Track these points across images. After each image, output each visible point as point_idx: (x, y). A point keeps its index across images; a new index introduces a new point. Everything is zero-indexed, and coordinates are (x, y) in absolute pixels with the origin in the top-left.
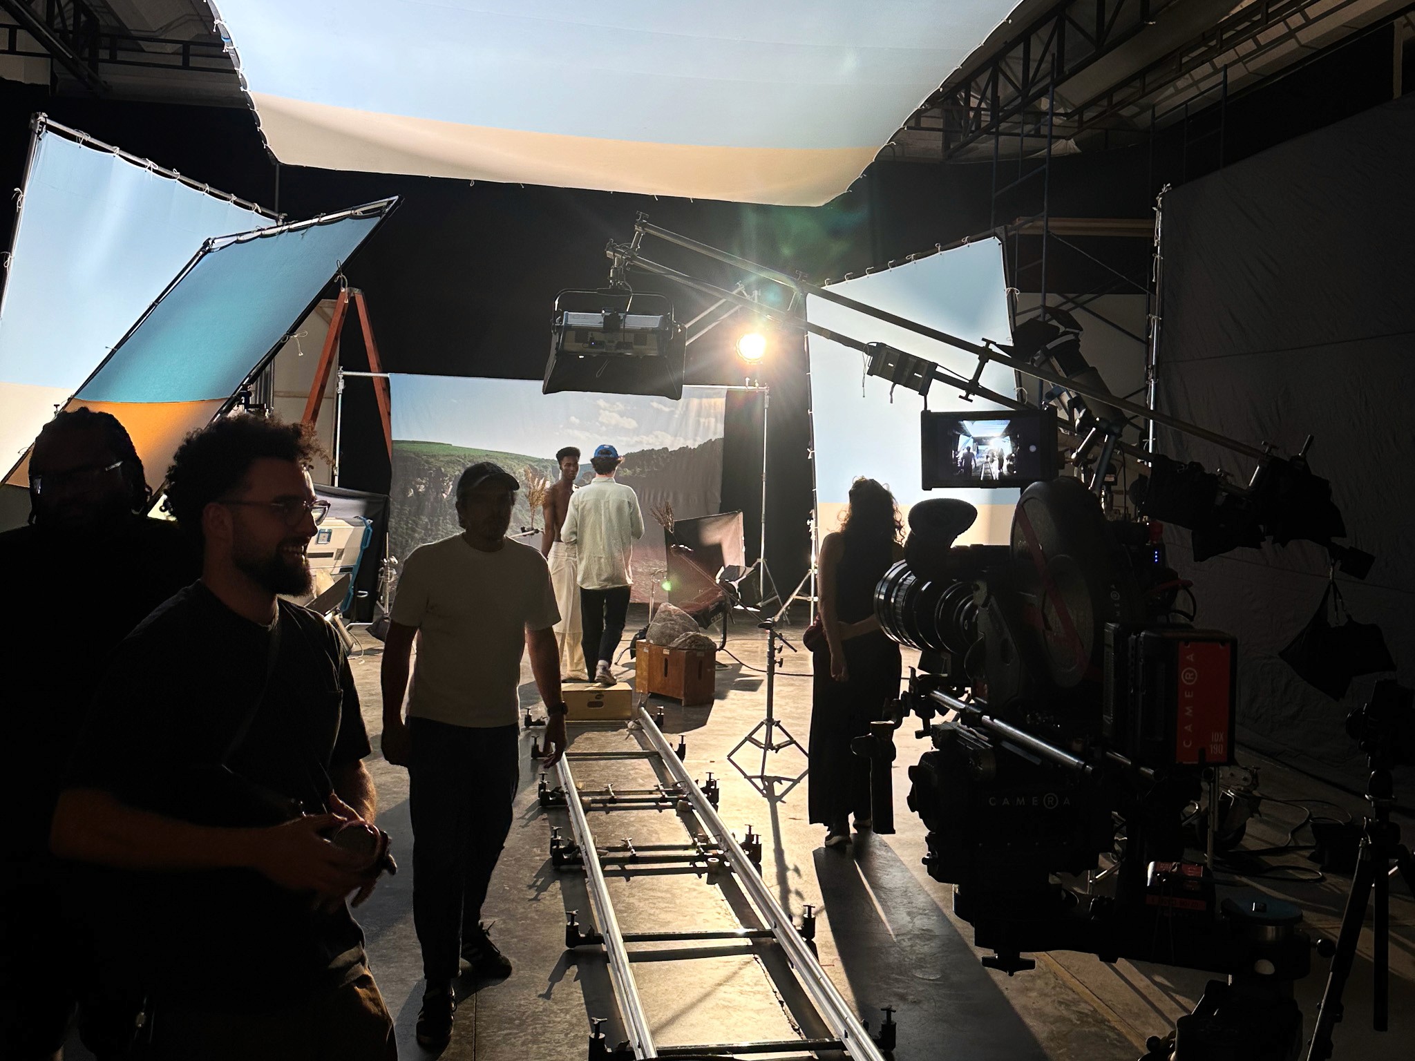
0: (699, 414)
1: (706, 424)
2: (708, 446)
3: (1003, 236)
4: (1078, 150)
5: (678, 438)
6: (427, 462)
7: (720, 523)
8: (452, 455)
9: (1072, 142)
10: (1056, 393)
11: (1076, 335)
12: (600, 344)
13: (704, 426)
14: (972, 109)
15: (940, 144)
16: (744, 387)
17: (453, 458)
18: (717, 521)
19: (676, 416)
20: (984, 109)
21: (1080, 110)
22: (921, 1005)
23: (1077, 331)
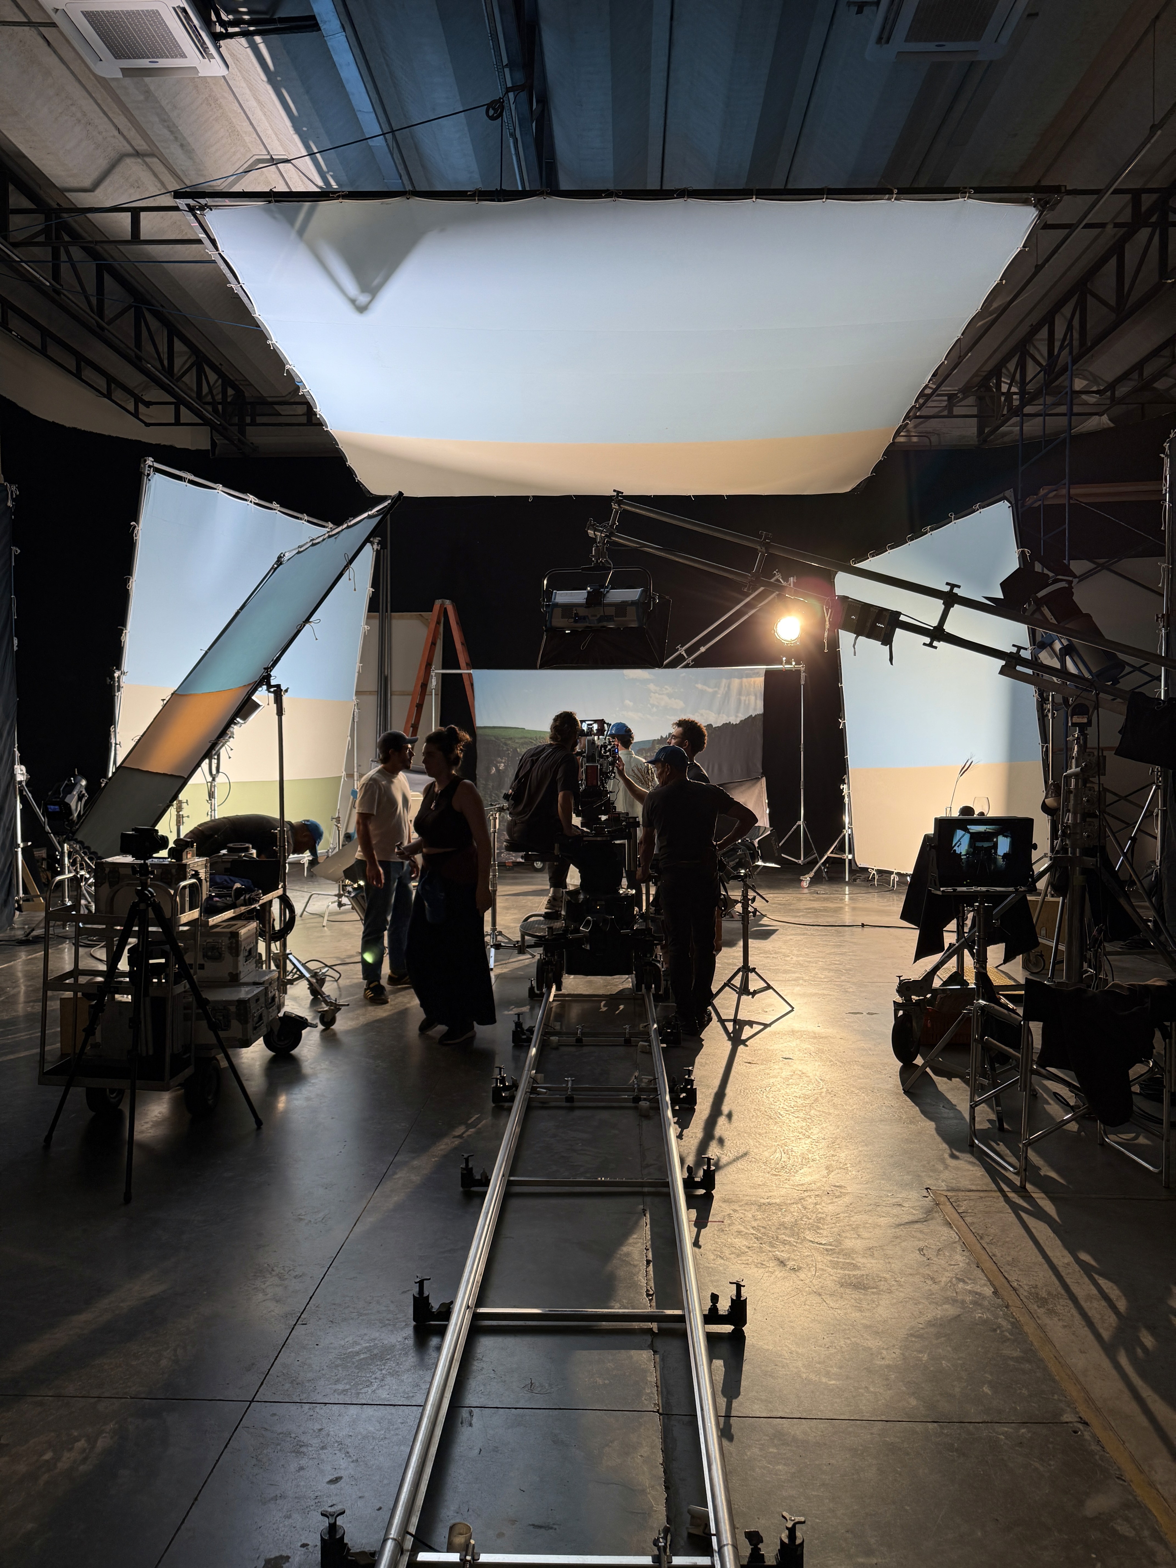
0: (740, 693)
1: (747, 702)
2: (750, 720)
3: (1012, 499)
4: (1112, 425)
5: (721, 715)
6: (506, 744)
7: (743, 788)
8: (526, 738)
9: (1105, 419)
10: (1048, 641)
11: (1070, 583)
12: (584, 618)
13: (745, 704)
14: (1003, 394)
15: (974, 430)
16: (781, 666)
17: (526, 740)
18: (741, 785)
19: (719, 696)
20: (1015, 393)
21: (1112, 386)
22: (798, 1273)
23: (1070, 579)
